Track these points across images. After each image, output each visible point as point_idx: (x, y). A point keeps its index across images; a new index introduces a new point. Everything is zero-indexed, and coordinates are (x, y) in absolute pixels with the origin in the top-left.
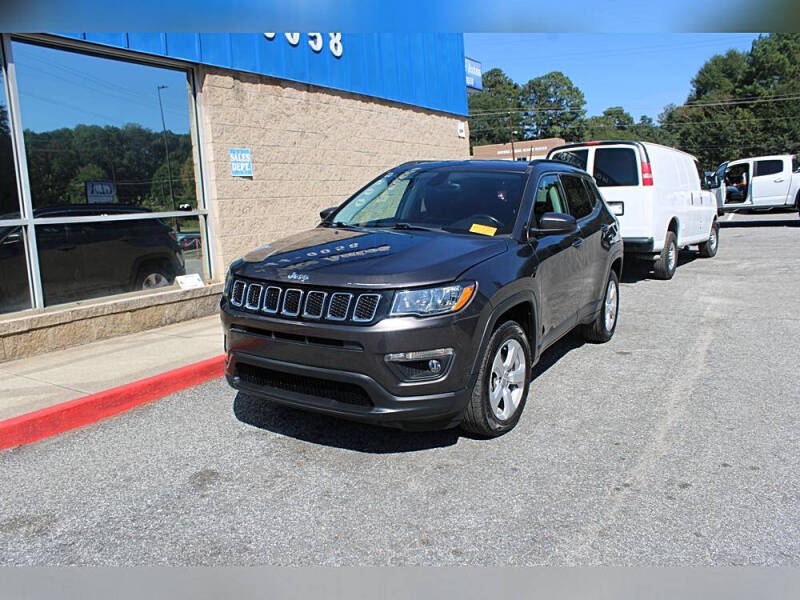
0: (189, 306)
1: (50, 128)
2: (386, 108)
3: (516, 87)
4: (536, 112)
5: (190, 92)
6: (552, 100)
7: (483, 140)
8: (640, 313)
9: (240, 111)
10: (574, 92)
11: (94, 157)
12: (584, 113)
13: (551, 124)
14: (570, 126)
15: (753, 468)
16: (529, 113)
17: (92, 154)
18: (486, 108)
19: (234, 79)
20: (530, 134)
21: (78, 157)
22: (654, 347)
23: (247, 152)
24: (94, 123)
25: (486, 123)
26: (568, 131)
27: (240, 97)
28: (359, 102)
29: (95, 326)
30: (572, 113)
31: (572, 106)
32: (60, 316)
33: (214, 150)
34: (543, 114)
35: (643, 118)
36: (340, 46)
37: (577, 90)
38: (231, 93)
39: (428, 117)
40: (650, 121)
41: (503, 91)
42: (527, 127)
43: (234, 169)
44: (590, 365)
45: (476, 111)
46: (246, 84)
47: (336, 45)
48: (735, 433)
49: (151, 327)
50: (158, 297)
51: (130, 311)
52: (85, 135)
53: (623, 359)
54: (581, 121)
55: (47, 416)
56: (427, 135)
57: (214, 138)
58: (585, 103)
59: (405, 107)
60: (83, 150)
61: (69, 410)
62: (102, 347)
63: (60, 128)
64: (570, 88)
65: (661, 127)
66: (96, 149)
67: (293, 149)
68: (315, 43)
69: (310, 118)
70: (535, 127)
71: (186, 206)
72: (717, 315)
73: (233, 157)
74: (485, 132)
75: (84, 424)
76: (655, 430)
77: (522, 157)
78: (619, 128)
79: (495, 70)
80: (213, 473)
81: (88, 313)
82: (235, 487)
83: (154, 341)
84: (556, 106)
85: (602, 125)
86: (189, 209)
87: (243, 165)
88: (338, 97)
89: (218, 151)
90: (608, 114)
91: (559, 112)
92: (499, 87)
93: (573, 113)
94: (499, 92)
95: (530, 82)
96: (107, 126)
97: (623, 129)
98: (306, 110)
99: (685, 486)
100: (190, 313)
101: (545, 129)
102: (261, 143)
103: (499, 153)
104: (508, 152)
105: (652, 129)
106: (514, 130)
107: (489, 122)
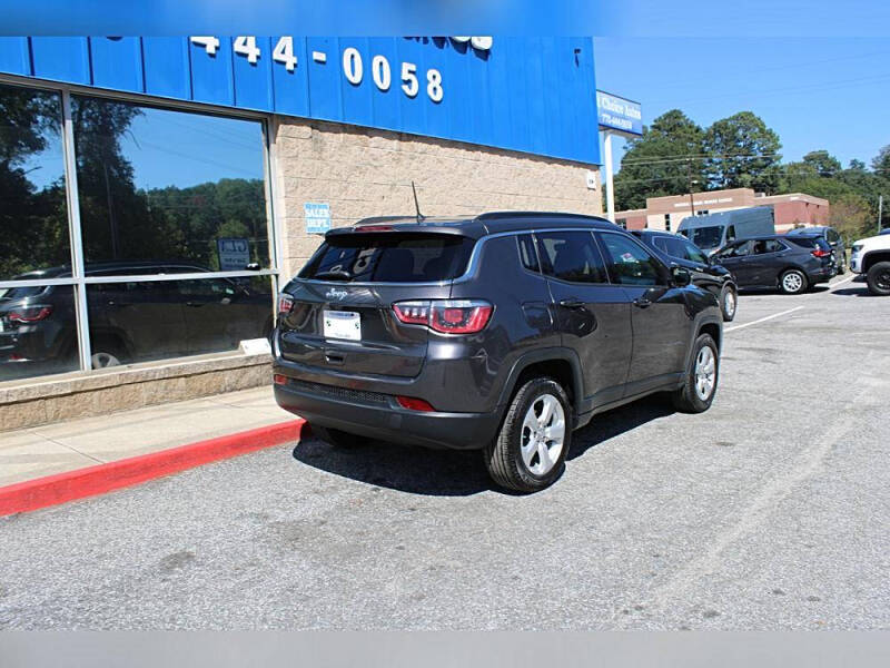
0: (252, 372)
1: (192, 184)
2: (497, 157)
3: (698, 130)
4: (723, 159)
5: (264, 143)
6: (742, 144)
7: (660, 190)
8: (772, 396)
9: (318, 163)
10: (768, 135)
11: (237, 213)
12: (778, 159)
13: (739, 172)
14: (763, 174)
15: (812, 599)
16: (715, 159)
17: (235, 211)
18: (663, 155)
19: (313, 128)
20: (715, 184)
21: (220, 213)
22: (767, 438)
23: (325, 207)
24: (240, 176)
25: (663, 172)
26: (760, 179)
27: (319, 148)
28: (463, 151)
29: (145, 391)
30: (765, 159)
31: (764, 150)
32: (108, 379)
33: (287, 205)
34: (731, 161)
35: (854, 163)
36: (440, 90)
37: (770, 132)
38: (308, 144)
39: (548, 166)
40: (862, 165)
41: (682, 134)
42: (711, 176)
43: (309, 226)
44: (676, 456)
45: (651, 158)
46: (326, 134)
47: (435, 89)
48: (812, 552)
49: (208, 394)
50: (217, 362)
51: (185, 376)
52: (228, 189)
53: (722, 451)
54: (775, 168)
55: (51, 484)
56: (547, 187)
57: (286, 192)
58: (780, 147)
59: (520, 155)
60: (226, 205)
61: (75, 478)
62: (149, 412)
63: (204, 182)
64: (762, 131)
65: (876, 173)
66: (240, 204)
67: (379, 204)
68: (410, 88)
69: (402, 169)
70: (721, 176)
71: (254, 265)
72: (871, 400)
73: (309, 213)
74: (662, 182)
75: (91, 494)
76: (714, 541)
77: (703, 210)
78: (823, 175)
79: (675, 111)
80: (189, 556)
81: (137, 377)
82: (202, 573)
83: (206, 409)
84: (745, 151)
85: (801, 173)
86: (257, 268)
87: (320, 222)
88: (437, 146)
89: (291, 207)
90: (809, 159)
91: (749, 158)
92: (679, 132)
93: (767, 159)
94: (679, 137)
95: (715, 124)
96: (253, 180)
97: (828, 176)
98: (398, 161)
99: (712, 614)
100: (254, 380)
101: (733, 178)
102: (343, 197)
103: (677, 205)
104: (687, 204)
105: (863, 176)
106: (694, 179)
107: (667, 170)
